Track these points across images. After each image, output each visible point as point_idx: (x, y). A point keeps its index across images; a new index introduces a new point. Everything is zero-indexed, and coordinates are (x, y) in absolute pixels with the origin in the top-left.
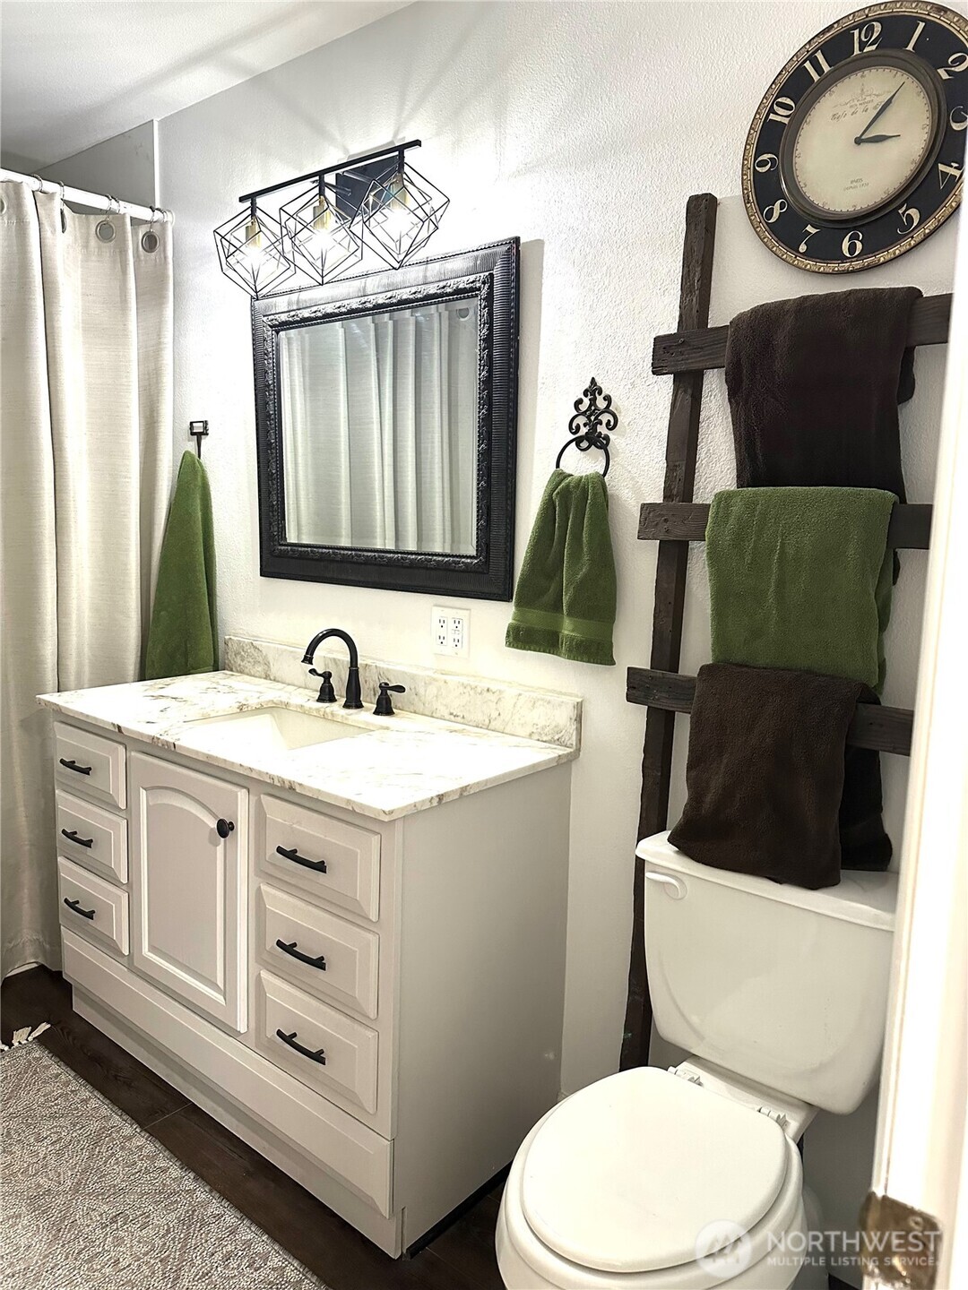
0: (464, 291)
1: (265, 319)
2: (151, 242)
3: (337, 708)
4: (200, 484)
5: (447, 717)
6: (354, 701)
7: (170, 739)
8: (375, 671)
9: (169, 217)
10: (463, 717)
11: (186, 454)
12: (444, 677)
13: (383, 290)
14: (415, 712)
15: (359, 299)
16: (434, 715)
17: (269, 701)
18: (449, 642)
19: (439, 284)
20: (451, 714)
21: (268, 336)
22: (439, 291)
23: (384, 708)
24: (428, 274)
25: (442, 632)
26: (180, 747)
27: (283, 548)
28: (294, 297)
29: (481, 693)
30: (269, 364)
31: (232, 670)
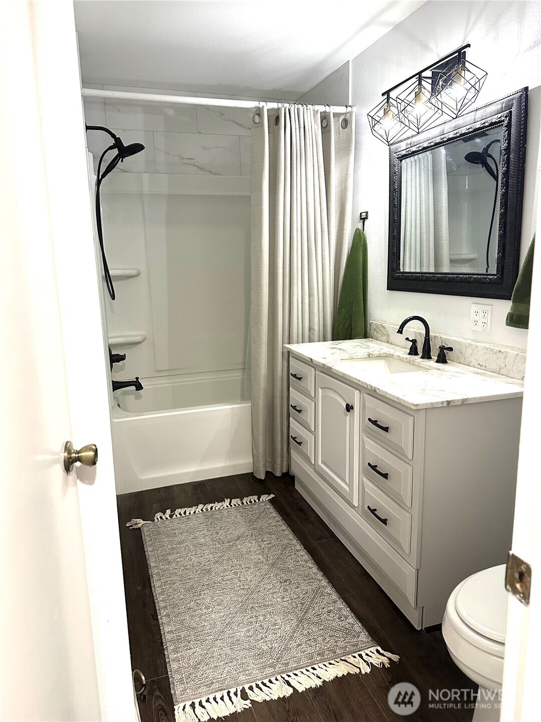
0: (495, 123)
1: (395, 155)
2: (346, 123)
3: (417, 359)
4: (362, 244)
5: (477, 366)
6: (427, 355)
7: (330, 365)
8: (440, 339)
9: (355, 109)
10: (485, 367)
11: (357, 229)
12: (477, 344)
13: (453, 130)
14: (460, 363)
15: (440, 137)
16: (470, 365)
17: (384, 353)
18: (480, 324)
19: (481, 122)
20: (479, 364)
21: (396, 164)
22: (481, 126)
23: (442, 359)
24: (477, 117)
25: (477, 318)
26: (333, 369)
27: (398, 274)
28: (409, 141)
29: (495, 353)
30: (396, 178)
31: (372, 338)
